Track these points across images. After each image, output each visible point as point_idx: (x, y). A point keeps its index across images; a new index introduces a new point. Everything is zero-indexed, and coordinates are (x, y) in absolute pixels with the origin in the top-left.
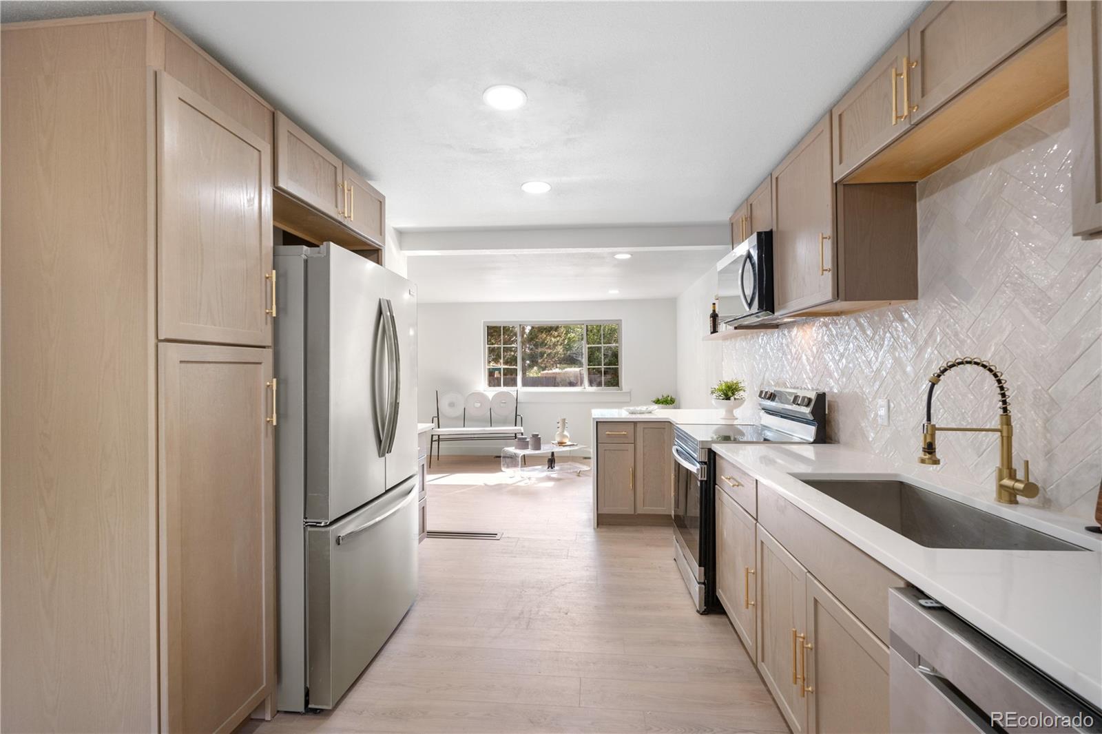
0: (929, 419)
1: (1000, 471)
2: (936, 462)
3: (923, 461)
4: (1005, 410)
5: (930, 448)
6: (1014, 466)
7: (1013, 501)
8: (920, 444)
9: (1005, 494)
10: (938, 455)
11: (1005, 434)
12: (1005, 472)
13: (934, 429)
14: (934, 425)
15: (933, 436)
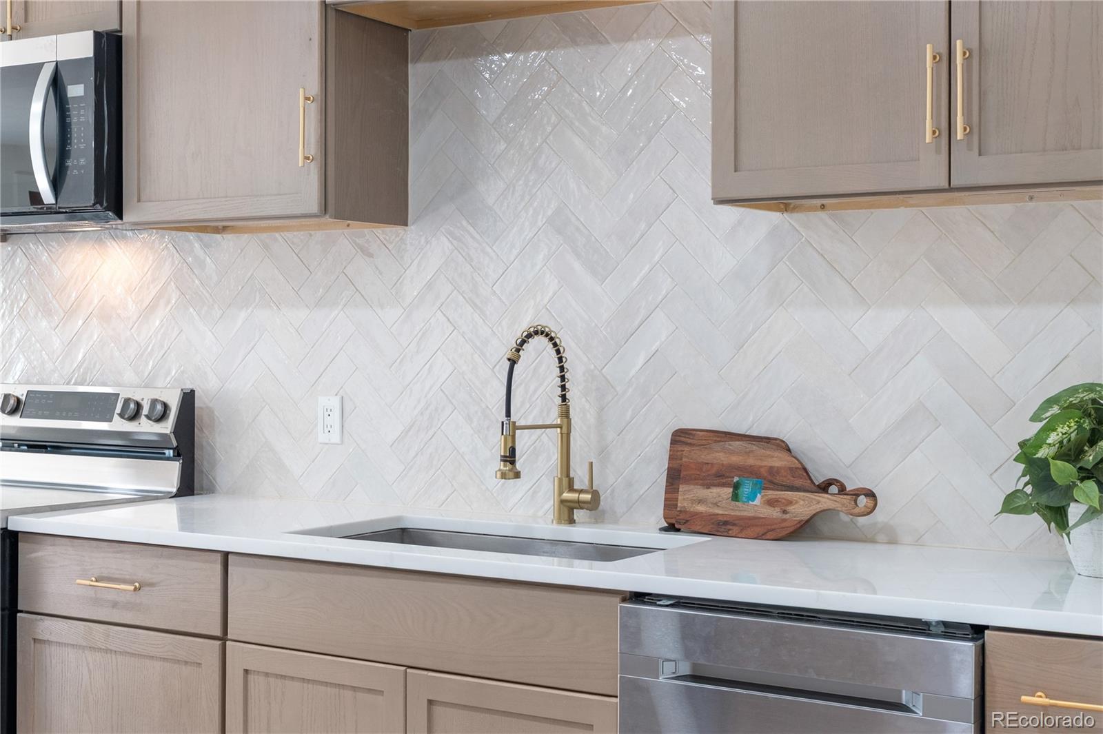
0: (508, 414)
1: (560, 480)
2: (517, 475)
3: (504, 476)
4: (564, 398)
5: (510, 457)
6: (571, 476)
7: (571, 521)
8: (500, 449)
9: (566, 511)
10: (518, 466)
11: (564, 430)
12: (565, 481)
13: (514, 427)
14: (514, 423)
15: (514, 437)
